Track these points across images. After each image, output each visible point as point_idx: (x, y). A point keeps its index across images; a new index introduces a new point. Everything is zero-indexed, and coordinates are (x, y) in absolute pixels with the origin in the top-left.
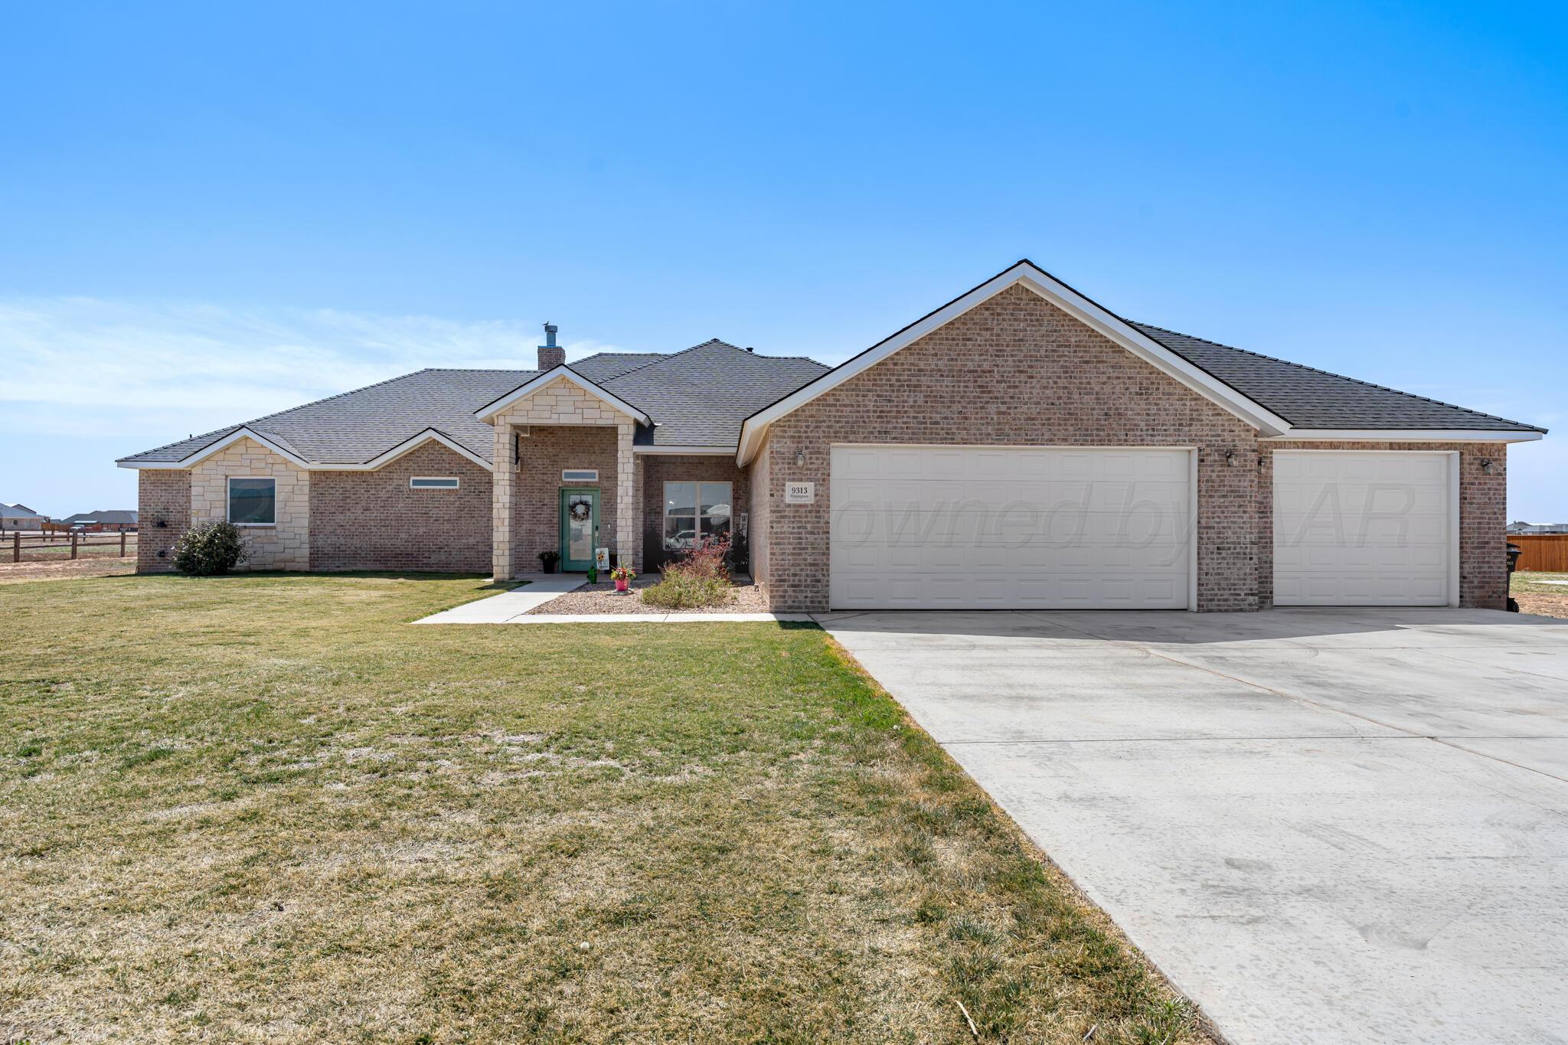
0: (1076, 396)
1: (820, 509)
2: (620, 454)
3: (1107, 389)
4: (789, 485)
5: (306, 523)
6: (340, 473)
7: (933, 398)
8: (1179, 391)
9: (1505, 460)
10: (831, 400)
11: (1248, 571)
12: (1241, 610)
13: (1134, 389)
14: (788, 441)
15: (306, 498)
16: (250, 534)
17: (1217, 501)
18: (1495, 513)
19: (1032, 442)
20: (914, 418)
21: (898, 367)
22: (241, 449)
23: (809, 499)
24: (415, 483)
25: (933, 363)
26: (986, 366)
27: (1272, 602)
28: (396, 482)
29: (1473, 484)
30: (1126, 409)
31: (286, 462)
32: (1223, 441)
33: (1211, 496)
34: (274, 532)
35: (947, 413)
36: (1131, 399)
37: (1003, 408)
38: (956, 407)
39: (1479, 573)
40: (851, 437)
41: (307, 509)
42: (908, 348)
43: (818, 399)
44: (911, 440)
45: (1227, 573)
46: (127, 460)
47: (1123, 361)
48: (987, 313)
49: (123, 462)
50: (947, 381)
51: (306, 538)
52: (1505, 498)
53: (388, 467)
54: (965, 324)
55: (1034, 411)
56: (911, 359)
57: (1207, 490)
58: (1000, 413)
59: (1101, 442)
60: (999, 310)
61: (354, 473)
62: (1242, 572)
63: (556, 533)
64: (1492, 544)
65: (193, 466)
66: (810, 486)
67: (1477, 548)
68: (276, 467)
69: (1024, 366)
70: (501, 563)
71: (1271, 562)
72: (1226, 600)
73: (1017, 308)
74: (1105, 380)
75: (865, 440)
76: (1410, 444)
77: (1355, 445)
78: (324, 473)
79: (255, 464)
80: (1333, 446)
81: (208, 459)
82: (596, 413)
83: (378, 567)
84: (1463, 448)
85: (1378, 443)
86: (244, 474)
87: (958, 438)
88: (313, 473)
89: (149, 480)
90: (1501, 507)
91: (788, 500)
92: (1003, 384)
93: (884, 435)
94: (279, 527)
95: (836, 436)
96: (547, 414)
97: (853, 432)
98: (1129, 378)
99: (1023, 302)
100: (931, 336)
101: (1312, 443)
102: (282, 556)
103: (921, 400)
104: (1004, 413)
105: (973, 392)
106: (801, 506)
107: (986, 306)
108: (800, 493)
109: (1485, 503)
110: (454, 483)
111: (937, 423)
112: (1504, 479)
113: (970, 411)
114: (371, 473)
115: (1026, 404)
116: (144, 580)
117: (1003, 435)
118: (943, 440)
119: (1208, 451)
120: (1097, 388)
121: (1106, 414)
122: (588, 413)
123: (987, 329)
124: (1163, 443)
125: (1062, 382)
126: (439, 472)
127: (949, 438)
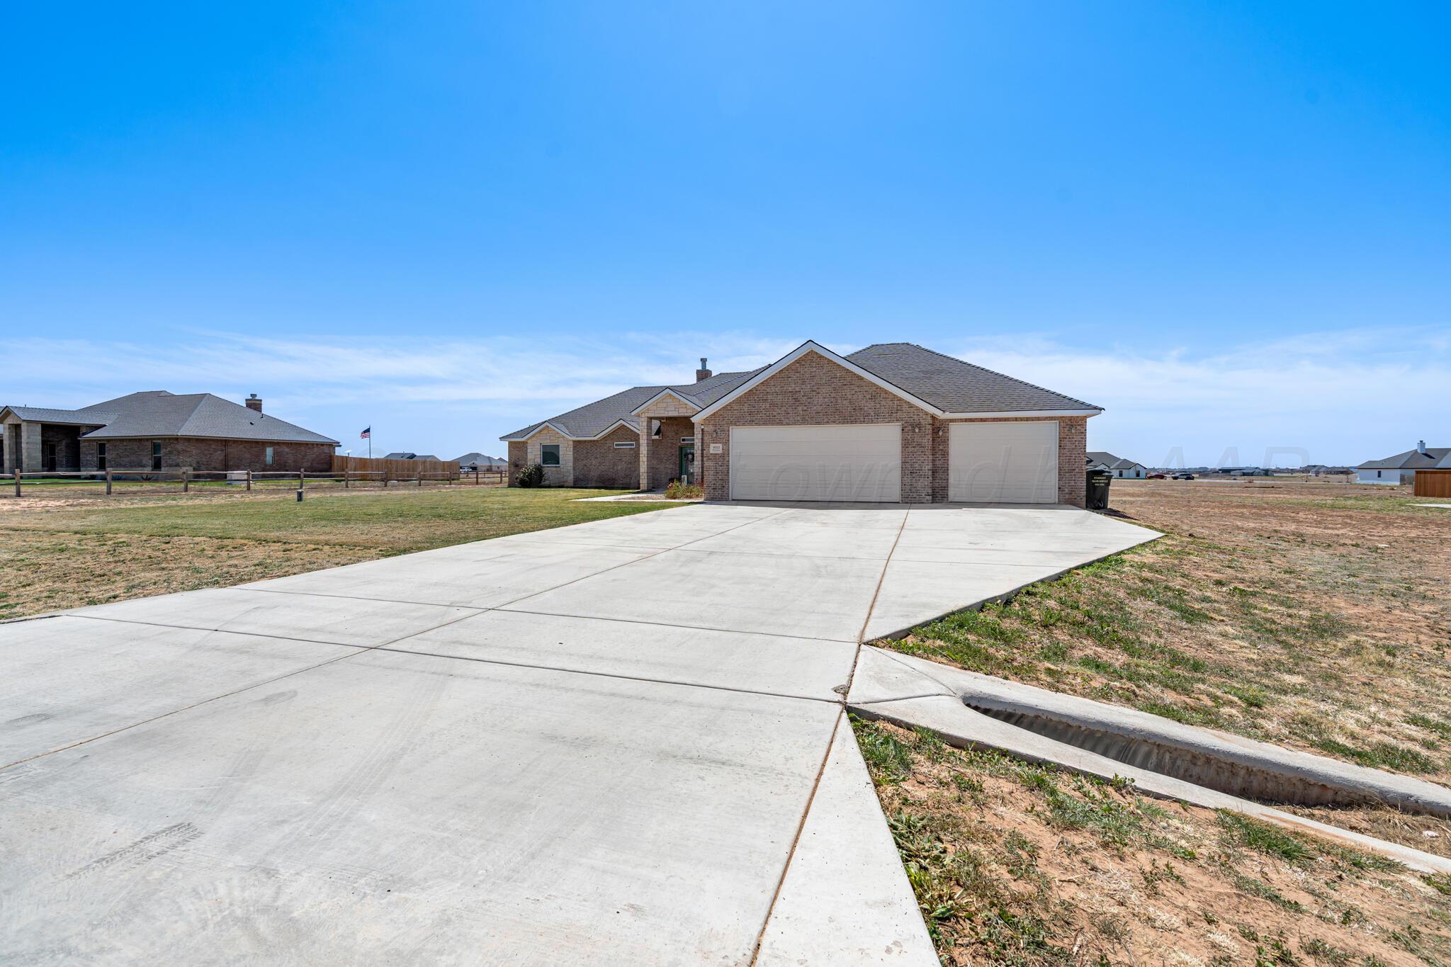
0: (840, 401)
1: (725, 456)
2: (695, 430)
3: (855, 397)
4: (712, 445)
5: (571, 464)
6: (585, 441)
7: (773, 405)
8: (891, 397)
9: (1086, 425)
10: (729, 408)
11: (926, 484)
12: (922, 503)
13: (869, 396)
14: (711, 426)
15: (572, 453)
16: (549, 470)
17: (910, 449)
18: (1079, 454)
19: (819, 423)
20: (765, 414)
21: (758, 392)
22: (545, 432)
23: (720, 451)
24: (617, 445)
25: (773, 388)
26: (797, 389)
27: (948, 500)
28: (608, 445)
29: (1066, 438)
30: (864, 406)
31: (563, 437)
32: (914, 420)
33: (907, 447)
34: (558, 469)
35: (779, 412)
36: (867, 401)
37: (805, 408)
38: (783, 409)
39: (1069, 486)
40: (738, 424)
41: (572, 458)
42: (762, 383)
43: (724, 408)
44: (764, 424)
45: (915, 485)
46: (503, 437)
47: (863, 384)
48: (797, 365)
49: (502, 439)
50: (780, 397)
51: (572, 472)
52: (1085, 446)
53: (605, 438)
54: (788, 370)
55: (820, 409)
56: (763, 388)
57: (906, 444)
58: (803, 410)
59: (852, 423)
60: (803, 363)
61: (591, 441)
62: (923, 484)
63: (678, 469)
64: (1077, 470)
65: (528, 439)
66: (721, 445)
67: (1067, 473)
68: (560, 439)
69: (815, 388)
70: (644, 483)
71: (948, 480)
72: (915, 498)
73: (812, 361)
74: (854, 393)
75: (744, 425)
76: (1027, 418)
77: (995, 420)
78: (579, 441)
79: (552, 438)
80: (982, 420)
81: (533, 436)
82: (684, 410)
83: (601, 485)
84: (1061, 419)
85: (1008, 418)
86: (547, 442)
87: (784, 422)
88: (574, 441)
89: (513, 446)
90: (1083, 450)
91: (711, 452)
92: (805, 397)
93: (751, 423)
94: (562, 466)
95: (731, 423)
96: (662, 412)
97: (740, 421)
98: (866, 391)
99: (814, 359)
100: (772, 377)
101: (971, 419)
102: (562, 480)
103: (768, 405)
104: (805, 410)
105: (791, 401)
106: (716, 454)
107: (798, 362)
108: (716, 448)
109: (1073, 449)
110: (633, 445)
111: (775, 416)
112: (1085, 435)
113: (790, 410)
114: (597, 441)
115: (815, 406)
116: (509, 489)
117: (804, 421)
118: (778, 424)
119: (906, 425)
120: (850, 397)
121: (854, 409)
122: (681, 410)
123: (798, 372)
124: (883, 422)
125: (833, 395)
126: (626, 440)
127: (780, 423)
